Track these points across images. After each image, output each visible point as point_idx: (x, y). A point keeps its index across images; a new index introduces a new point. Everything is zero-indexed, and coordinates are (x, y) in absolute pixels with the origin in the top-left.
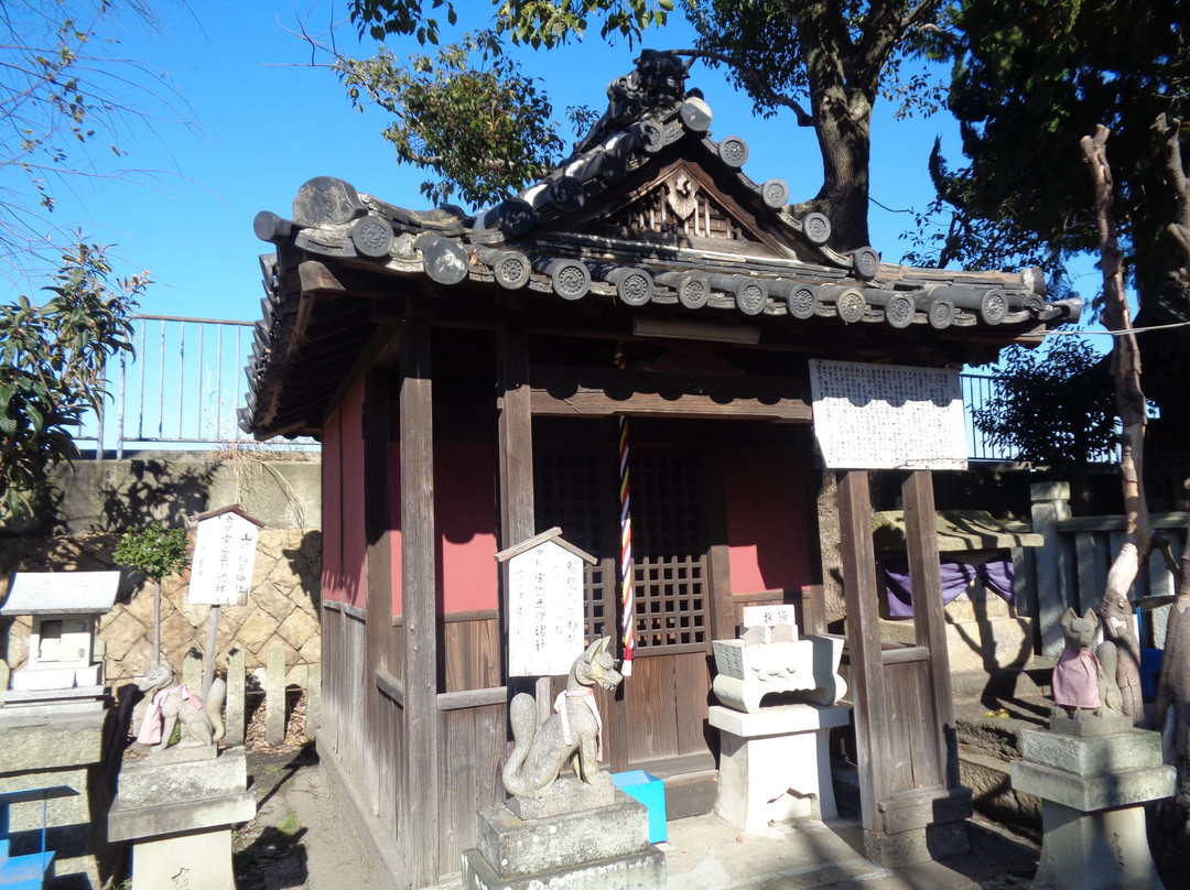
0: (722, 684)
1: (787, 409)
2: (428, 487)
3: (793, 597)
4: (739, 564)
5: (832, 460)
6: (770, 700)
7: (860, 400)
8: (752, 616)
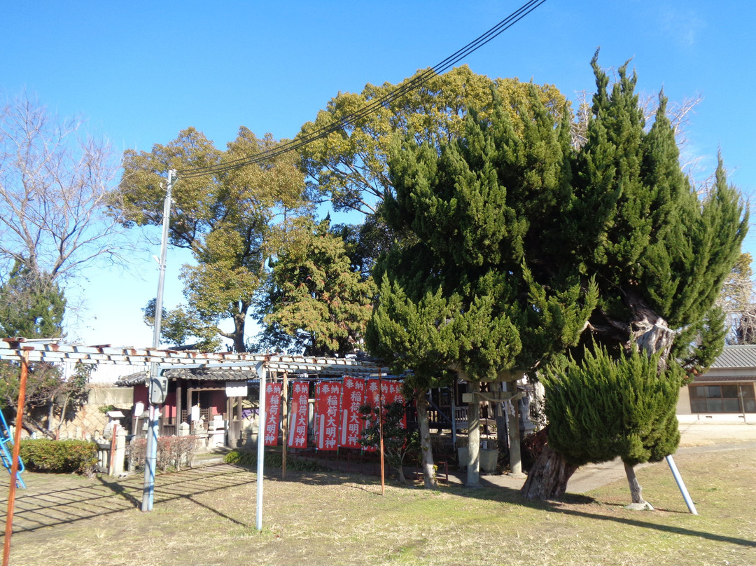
0: (210, 427)
1: (222, 389)
2: (180, 400)
3: (222, 414)
4: (214, 410)
5: (228, 395)
6: (218, 429)
7: (232, 387)
8: (215, 417)
